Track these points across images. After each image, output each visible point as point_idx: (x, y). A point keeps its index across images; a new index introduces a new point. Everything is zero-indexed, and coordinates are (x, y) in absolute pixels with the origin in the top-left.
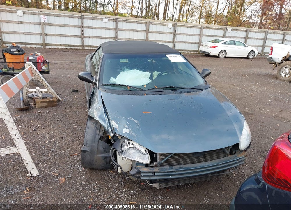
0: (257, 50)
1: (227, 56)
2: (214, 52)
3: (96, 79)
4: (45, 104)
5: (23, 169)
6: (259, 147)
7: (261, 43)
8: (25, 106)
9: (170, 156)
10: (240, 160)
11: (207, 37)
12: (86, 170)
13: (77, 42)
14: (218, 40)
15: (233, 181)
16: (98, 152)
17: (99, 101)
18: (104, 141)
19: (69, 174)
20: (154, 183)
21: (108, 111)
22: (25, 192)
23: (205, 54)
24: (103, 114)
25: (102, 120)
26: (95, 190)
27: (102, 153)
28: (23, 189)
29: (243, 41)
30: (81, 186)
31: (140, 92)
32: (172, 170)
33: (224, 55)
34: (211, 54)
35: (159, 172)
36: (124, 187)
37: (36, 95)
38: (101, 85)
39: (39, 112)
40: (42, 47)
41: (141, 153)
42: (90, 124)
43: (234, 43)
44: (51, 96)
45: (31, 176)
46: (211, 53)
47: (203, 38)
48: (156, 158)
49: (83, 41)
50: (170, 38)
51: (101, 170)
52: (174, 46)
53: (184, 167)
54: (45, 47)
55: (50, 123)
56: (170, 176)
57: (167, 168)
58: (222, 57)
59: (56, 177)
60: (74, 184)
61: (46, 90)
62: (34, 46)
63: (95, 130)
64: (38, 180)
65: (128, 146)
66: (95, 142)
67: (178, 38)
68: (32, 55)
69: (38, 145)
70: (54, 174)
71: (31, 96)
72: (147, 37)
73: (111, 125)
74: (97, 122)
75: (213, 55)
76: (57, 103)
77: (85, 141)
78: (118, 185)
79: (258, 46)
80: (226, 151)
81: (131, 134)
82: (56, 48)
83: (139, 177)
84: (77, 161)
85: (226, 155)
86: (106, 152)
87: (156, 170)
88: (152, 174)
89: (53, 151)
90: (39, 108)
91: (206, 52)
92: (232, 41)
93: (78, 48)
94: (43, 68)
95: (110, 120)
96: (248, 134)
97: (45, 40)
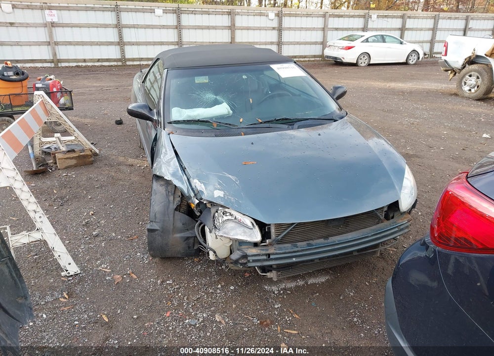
0: (423, 50)
1: (371, 62)
2: (349, 57)
3: (158, 113)
4: (73, 162)
5: (52, 266)
6: (429, 207)
7: (428, 36)
8: (40, 166)
9: (291, 228)
10: (402, 227)
11: (335, 32)
12: (155, 260)
13: (113, 53)
14: (355, 35)
15: (390, 262)
16: (176, 230)
17: (168, 150)
18: (183, 213)
19: (128, 269)
20: (268, 272)
21: (185, 165)
22: (62, 300)
23: (335, 61)
24: (178, 170)
25: (177, 179)
26: (173, 289)
27: (181, 231)
28: (58, 295)
29: (397, 34)
30: (150, 286)
31: (234, 130)
32: (296, 249)
33: (367, 60)
34: (344, 61)
35: (277, 254)
36: (219, 282)
37: (55, 148)
38: (168, 123)
39: (64, 175)
40: (53, 65)
41: (246, 226)
42: (157, 186)
43: (383, 39)
44: (81, 148)
45: (68, 275)
46: (343, 58)
47: (330, 34)
48: (269, 232)
49: (123, 52)
50: (273, 36)
51: (179, 258)
52: (280, 49)
53: (314, 244)
54: (58, 65)
55: (85, 192)
56: (294, 259)
57: (288, 247)
58: (363, 65)
59: (108, 275)
60: (138, 283)
61: (73, 138)
62: (39, 65)
63: (167, 196)
64: (80, 281)
65: (223, 217)
66: (168, 214)
67: (287, 36)
68: (40, 80)
69: (72, 228)
70: (104, 269)
71: (48, 150)
72: (233, 38)
73: (194, 187)
74: (168, 183)
75: (348, 63)
76: (92, 159)
77: (152, 214)
78: (208, 278)
79: (423, 42)
80: (379, 214)
81: (228, 198)
82: (77, 66)
83: (246, 263)
84: (139, 248)
85: (380, 221)
86: (188, 230)
87: (271, 250)
88: (265, 257)
89: (97, 236)
90: (64, 168)
91: (336, 58)
92: (379, 36)
93: (115, 63)
94: (62, 101)
95: (191, 179)
96: (411, 186)
97: (55, 53)
